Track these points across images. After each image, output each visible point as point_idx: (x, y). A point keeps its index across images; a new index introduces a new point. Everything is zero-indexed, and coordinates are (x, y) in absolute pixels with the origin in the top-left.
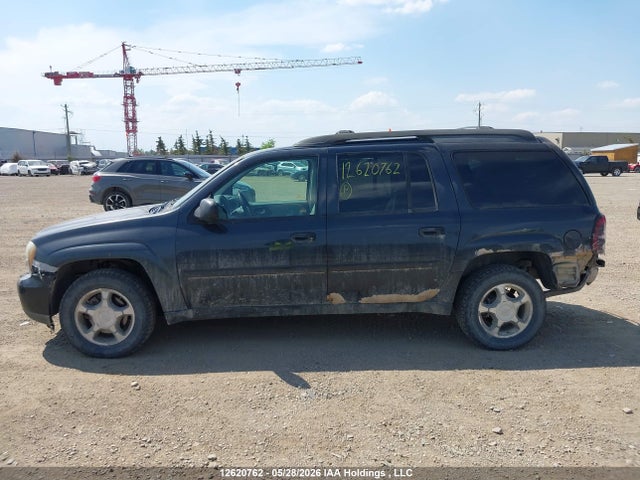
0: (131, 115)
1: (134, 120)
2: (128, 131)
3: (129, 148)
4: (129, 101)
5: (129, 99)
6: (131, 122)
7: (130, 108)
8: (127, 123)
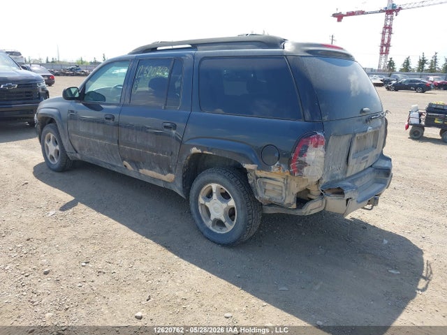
0: (386, 41)
1: (388, 45)
2: (381, 53)
3: (379, 66)
4: (387, 30)
5: (388, 29)
6: (385, 47)
7: (387, 36)
8: (382, 47)
